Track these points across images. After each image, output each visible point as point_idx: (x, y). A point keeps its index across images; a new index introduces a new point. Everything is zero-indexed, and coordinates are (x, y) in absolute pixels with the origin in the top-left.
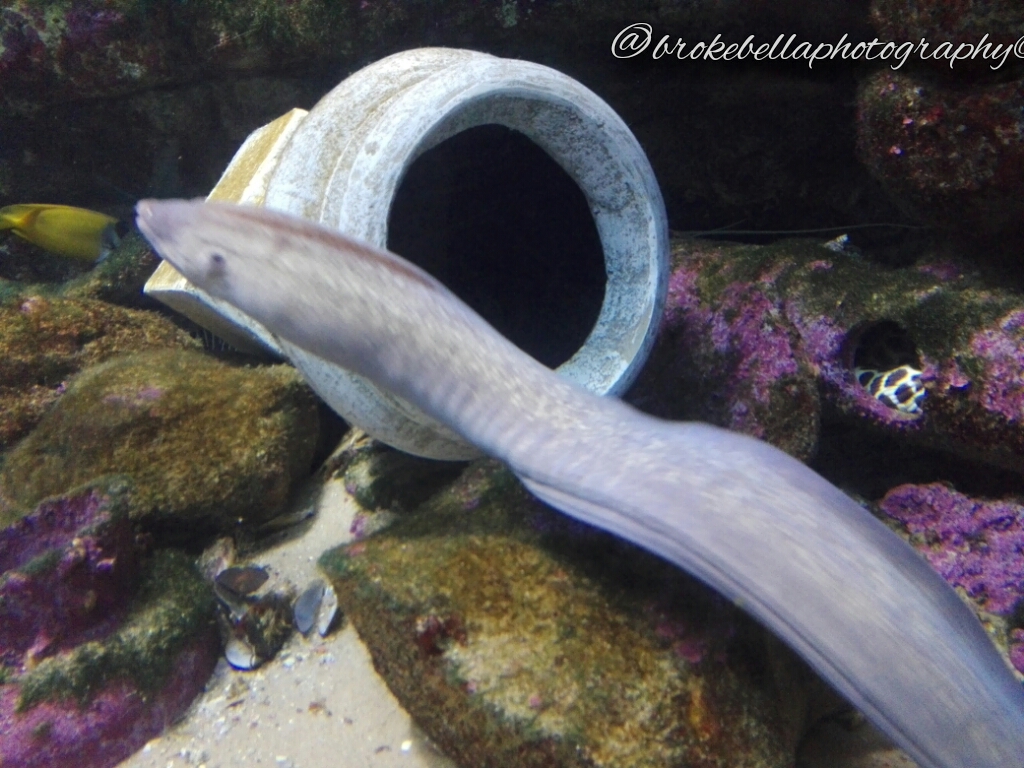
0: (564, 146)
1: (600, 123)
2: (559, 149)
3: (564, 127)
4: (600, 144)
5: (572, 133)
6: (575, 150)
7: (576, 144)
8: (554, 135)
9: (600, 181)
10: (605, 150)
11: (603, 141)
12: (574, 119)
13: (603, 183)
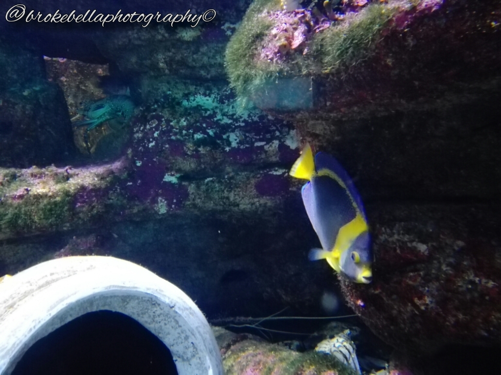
0: (149, 320)
1: (172, 305)
2: (146, 322)
3: (148, 309)
4: (173, 318)
5: (154, 313)
6: (157, 322)
7: (157, 319)
8: (142, 314)
9: (175, 341)
10: (177, 322)
11: (175, 316)
12: (154, 304)
13: (177, 343)
